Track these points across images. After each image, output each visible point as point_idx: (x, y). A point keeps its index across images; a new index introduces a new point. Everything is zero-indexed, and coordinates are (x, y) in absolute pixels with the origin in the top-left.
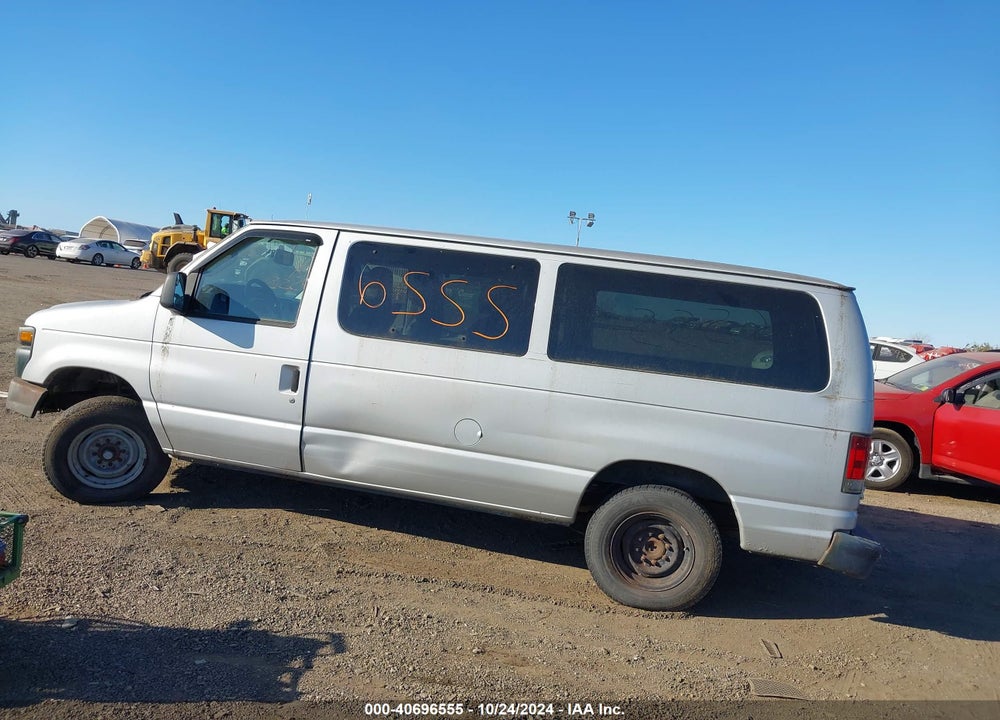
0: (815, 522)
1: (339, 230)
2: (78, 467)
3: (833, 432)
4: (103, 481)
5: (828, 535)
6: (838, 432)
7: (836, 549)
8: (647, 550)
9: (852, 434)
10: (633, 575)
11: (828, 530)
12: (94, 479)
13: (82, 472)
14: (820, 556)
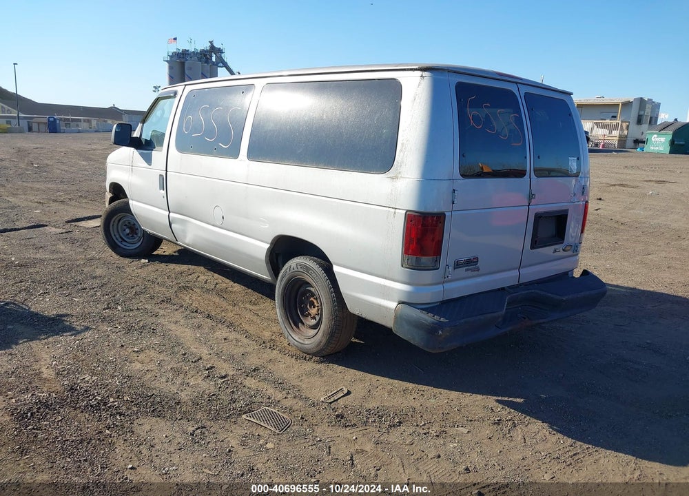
0: (385, 292)
1: (186, 85)
2: (118, 236)
3: (393, 210)
4: (128, 245)
5: (393, 305)
6: (397, 211)
7: (399, 318)
8: (310, 307)
9: (407, 211)
10: (300, 325)
11: (394, 301)
12: (125, 243)
13: (120, 240)
14: (389, 322)
